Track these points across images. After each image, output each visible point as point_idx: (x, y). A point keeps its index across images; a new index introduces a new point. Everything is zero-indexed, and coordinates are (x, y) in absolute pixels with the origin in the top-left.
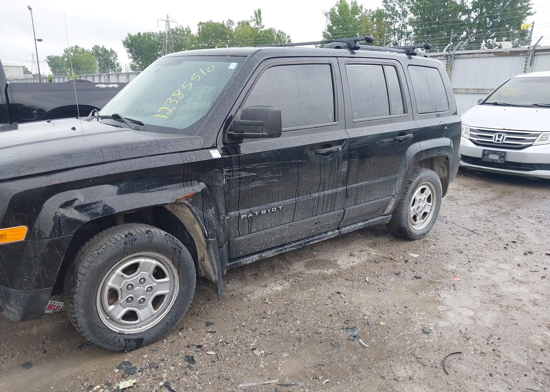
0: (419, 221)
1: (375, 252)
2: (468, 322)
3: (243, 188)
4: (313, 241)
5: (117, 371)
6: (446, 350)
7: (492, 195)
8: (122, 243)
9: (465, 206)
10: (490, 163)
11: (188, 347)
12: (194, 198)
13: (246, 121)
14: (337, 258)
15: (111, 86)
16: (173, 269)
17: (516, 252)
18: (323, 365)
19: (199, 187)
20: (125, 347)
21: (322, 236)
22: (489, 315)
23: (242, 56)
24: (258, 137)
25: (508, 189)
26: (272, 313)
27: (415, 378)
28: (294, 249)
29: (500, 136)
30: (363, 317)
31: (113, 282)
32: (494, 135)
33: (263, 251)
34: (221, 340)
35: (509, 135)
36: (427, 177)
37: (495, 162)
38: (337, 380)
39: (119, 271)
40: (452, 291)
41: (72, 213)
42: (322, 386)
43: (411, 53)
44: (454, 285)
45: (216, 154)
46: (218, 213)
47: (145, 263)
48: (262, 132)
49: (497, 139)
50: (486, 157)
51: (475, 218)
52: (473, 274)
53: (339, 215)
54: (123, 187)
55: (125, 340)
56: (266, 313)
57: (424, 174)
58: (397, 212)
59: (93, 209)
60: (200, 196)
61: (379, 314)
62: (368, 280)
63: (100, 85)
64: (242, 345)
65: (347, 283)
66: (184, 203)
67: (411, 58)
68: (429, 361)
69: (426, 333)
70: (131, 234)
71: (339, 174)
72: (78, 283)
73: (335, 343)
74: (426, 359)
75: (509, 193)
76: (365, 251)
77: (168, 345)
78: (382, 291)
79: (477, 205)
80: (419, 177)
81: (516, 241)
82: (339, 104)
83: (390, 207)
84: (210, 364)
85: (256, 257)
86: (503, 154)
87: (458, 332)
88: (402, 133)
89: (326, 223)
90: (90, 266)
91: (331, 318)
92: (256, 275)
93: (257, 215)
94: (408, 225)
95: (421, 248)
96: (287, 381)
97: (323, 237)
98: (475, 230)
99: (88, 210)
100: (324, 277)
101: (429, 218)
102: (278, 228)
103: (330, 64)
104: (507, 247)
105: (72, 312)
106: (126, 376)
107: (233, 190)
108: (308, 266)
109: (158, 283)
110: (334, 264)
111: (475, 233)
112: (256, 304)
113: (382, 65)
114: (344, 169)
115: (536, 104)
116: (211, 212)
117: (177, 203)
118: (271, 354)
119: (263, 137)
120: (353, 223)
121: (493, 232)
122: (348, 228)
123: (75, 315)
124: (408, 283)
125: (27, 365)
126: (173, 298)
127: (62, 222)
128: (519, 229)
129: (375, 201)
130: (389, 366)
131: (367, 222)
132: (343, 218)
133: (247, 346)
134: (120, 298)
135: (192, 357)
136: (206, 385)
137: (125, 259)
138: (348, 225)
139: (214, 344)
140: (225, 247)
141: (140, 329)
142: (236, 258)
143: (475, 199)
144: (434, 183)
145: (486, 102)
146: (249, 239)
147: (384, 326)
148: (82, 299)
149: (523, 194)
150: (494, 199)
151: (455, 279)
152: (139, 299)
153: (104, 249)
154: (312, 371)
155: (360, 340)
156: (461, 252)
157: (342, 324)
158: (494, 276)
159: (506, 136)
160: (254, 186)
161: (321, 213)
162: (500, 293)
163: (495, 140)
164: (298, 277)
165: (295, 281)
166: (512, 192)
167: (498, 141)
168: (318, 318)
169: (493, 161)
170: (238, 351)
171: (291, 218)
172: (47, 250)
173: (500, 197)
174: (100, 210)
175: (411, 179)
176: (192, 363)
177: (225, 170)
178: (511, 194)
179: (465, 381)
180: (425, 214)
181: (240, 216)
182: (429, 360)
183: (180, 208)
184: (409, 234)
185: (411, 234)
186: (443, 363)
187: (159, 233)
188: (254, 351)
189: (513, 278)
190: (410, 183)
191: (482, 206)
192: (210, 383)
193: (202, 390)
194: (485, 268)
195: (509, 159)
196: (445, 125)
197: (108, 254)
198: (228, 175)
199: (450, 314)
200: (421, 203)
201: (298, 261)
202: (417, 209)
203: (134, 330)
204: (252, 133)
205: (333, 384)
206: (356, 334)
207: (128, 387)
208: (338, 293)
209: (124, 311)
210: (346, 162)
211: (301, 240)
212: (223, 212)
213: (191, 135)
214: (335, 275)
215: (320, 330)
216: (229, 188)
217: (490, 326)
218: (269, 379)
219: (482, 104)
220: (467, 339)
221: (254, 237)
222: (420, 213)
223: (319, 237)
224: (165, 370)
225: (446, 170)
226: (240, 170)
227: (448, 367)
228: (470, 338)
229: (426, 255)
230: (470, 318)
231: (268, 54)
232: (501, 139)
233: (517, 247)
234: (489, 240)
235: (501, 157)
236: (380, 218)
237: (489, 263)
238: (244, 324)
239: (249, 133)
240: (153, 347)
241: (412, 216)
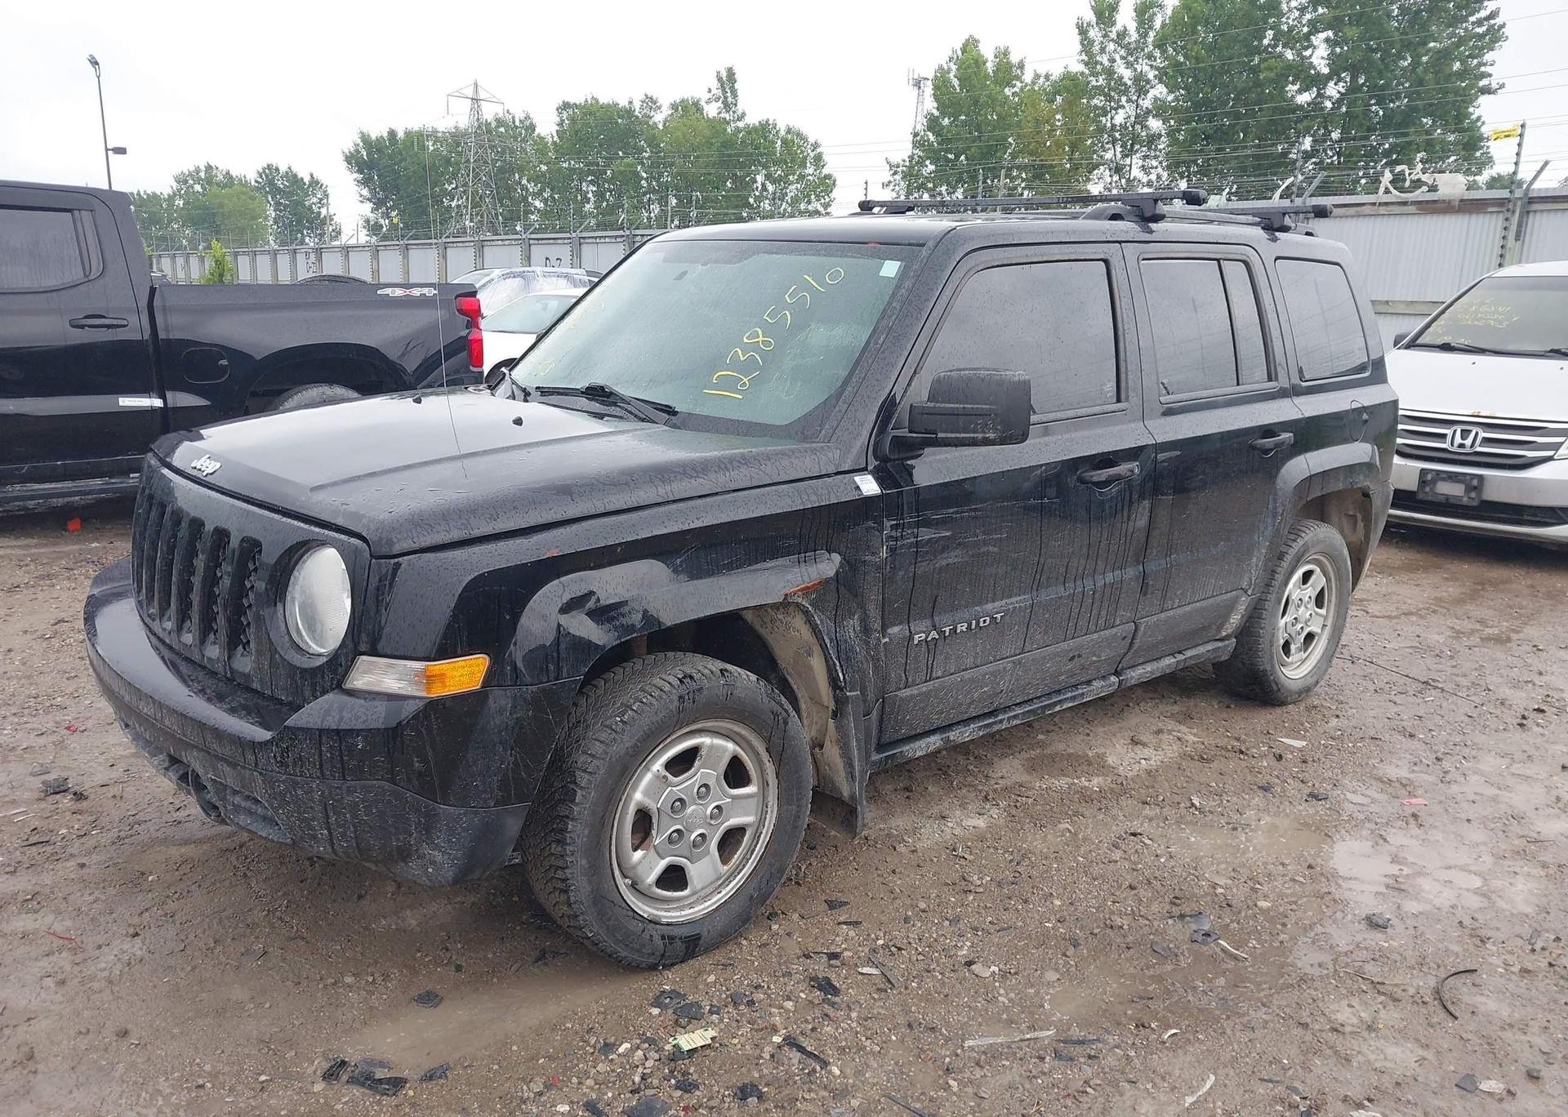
0: (1296, 656)
1: (1195, 735)
2: (1475, 902)
3: (923, 567)
4: (1060, 702)
5: (655, 1011)
6: (1439, 967)
7: (1451, 590)
8: (675, 698)
9: (1390, 617)
10: (1438, 504)
11: (807, 956)
12: (820, 591)
13: (943, 405)
14: (1103, 750)
15: (416, 292)
16: (768, 763)
17: (1551, 736)
18: (1152, 998)
19: (828, 566)
20: (663, 955)
21: (1080, 691)
22: (1520, 887)
23: (910, 245)
24: (974, 443)
25: (1490, 574)
26: (984, 881)
27: (1381, 1026)
28: (1019, 722)
29: (1465, 434)
30: (1211, 890)
31: (646, 793)
32: (1448, 432)
33: (949, 727)
34: (881, 942)
35: (1490, 430)
36: (1319, 542)
37: (1452, 501)
38: (1197, 1032)
39: (658, 765)
40: (1415, 831)
41: (582, 626)
42: (1164, 1043)
43: (1276, 226)
44: (1414, 816)
45: (869, 486)
46: (866, 630)
47: (712, 747)
48: (985, 433)
49: (1458, 440)
50: (1427, 489)
51: (1421, 649)
52: (1455, 788)
53: (1124, 638)
54: (681, 565)
55: (663, 937)
56: (969, 881)
57: (1311, 534)
58: (1248, 633)
59: (623, 616)
60: (833, 587)
61: (1249, 882)
62: (1198, 804)
63: (388, 291)
64: (936, 954)
65: (1147, 811)
66: (798, 605)
67: (1275, 240)
68: (1403, 990)
69: (1379, 926)
70: (691, 677)
71: (1129, 533)
72: (579, 793)
73: (1163, 949)
74: (1396, 985)
75: (1495, 584)
76: (1169, 732)
77: (755, 953)
78: (1240, 830)
79: (1421, 617)
80: (1300, 542)
81: (1544, 708)
82: (1128, 360)
83: (1235, 619)
84: (876, 996)
85: (934, 742)
86: (1475, 482)
87: (1455, 924)
88: (1268, 431)
89: (1094, 658)
90: (606, 753)
91: (1133, 892)
92: (907, 789)
93: (947, 634)
94: (1273, 666)
95: (1306, 724)
96: (1076, 1033)
97: (1083, 694)
98: (1434, 680)
99: (613, 618)
100: (1086, 797)
101: (1319, 647)
102: (991, 667)
103: (1106, 261)
104: (1524, 722)
105: (560, 863)
106: (683, 1021)
107: (901, 573)
108: (1032, 767)
109: (734, 797)
110: (1098, 765)
111: (1435, 688)
112: (935, 860)
113: (1218, 260)
114: (1142, 522)
115: (1555, 348)
116: (852, 625)
117: (785, 605)
118: (1016, 973)
119: (986, 442)
120: (1150, 658)
121: (1478, 685)
122: (1140, 671)
123: (567, 871)
124: (1299, 811)
125: (429, 999)
126: (762, 836)
127: (563, 646)
128: (1544, 678)
129: (1204, 604)
130: (1310, 1001)
131: (1180, 657)
132: (1131, 644)
133: (951, 957)
134: (654, 832)
135: (827, 980)
136: (885, 1042)
137: (673, 737)
138: (1139, 665)
139: (867, 951)
140: (875, 712)
141: (692, 911)
142: (890, 744)
143: (1410, 601)
144: (1333, 558)
145: (1419, 342)
146: (927, 694)
147: (1268, 910)
148: (586, 832)
149: (1532, 586)
150: (1460, 601)
151: (1414, 801)
152: (692, 838)
153: (636, 712)
154: (1129, 1012)
155: (1220, 941)
156: (1411, 736)
157: (1168, 907)
158: (1509, 794)
159: (1483, 434)
160: (944, 563)
161: (1084, 631)
162: (1535, 835)
163: (1452, 444)
164: (1019, 795)
165: (1016, 806)
166: (1502, 582)
167: (1461, 446)
168: (1102, 893)
169: (1447, 499)
170: (932, 967)
171: (1020, 644)
172: (530, 713)
173: (1472, 596)
174: (636, 619)
175: (1284, 549)
176: (832, 992)
177: (888, 524)
178: (1501, 586)
179: (1500, 1034)
180: (1310, 637)
181: (911, 638)
182: (1402, 987)
183: (780, 617)
184: (1275, 688)
185: (1279, 690)
186: (1438, 993)
187: (745, 679)
188: (973, 967)
189: (1558, 799)
190: (1281, 557)
191: (1434, 619)
192: (894, 1038)
193: (879, 1052)
194: (1482, 775)
195: (1492, 494)
196: (1364, 409)
197: (645, 722)
198: (892, 537)
199: (1426, 884)
200: (1302, 608)
201: (1003, 756)
202: (1293, 625)
203: (678, 914)
204: (958, 435)
205: (1189, 1040)
206: (1206, 927)
207: (702, 1047)
208: (1134, 835)
209: (662, 864)
210: (1146, 503)
211: (1032, 699)
212: (877, 626)
213: (805, 439)
214: (1112, 790)
215: (1118, 921)
216: (893, 569)
217: (1529, 910)
218: (1032, 1028)
219: (1408, 347)
220: (1482, 941)
221: (937, 690)
222: (1299, 634)
223: (1074, 694)
224: (773, 1010)
225: (1360, 525)
226: (918, 525)
227: (1453, 1003)
228: (1489, 939)
229: (1323, 742)
230: (1476, 893)
231: (972, 238)
232: (1468, 442)
233: (1551, 723)
234: (1476, 707)
235: (1470, 488)
236: (1209, 647)
237: (1490, 763)
238: (923, 905)
239: (949, 435)
240: (720, 956)
241: (1282, 642)
